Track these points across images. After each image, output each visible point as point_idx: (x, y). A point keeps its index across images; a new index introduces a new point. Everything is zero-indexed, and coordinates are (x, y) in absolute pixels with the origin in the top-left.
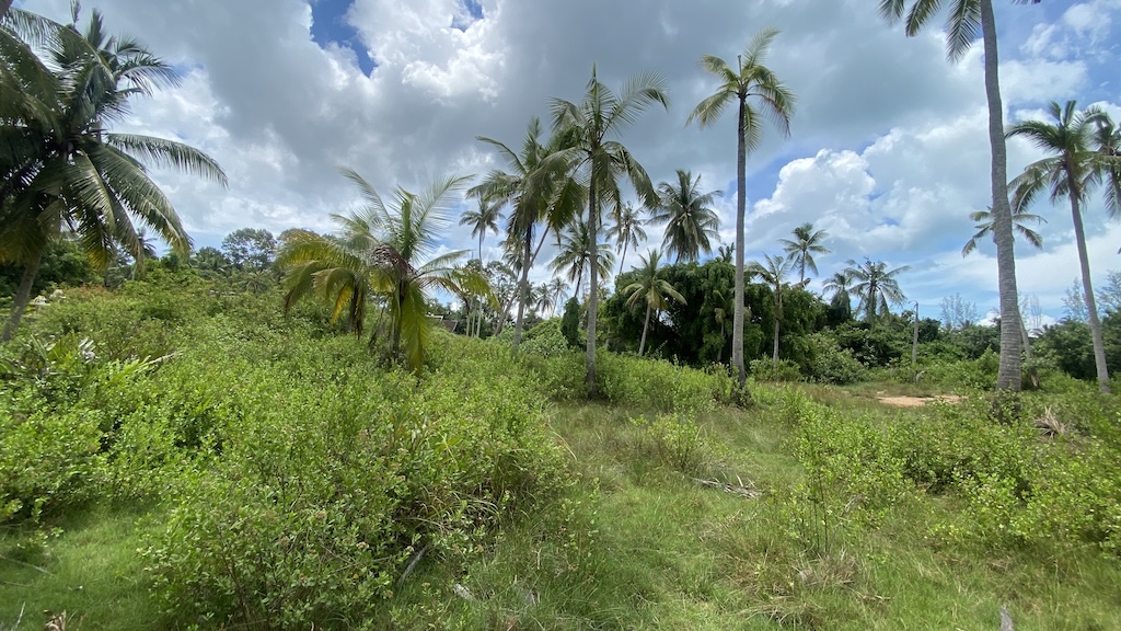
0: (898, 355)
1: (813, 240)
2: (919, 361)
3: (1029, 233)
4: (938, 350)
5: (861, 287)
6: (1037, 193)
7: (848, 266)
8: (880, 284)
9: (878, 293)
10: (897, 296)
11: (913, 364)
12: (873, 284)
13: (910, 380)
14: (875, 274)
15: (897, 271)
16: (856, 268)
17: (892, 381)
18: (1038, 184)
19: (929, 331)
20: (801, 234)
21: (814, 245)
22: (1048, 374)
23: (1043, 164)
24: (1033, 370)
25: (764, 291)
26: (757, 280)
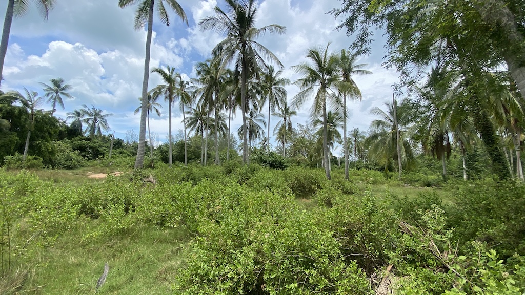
0: (103, 154)
1: (63, 89)
2: (112, 157)
3: (157, 111)
4: (121, 153)
5: (88, 120)
6: (160, 96)
7: (82, 108)
8: (99, 120)
9: (97, 124)
10: (106, 126)
11: (109, 159)
12: (95, 119)
13: (107, 166)
14: (96, 115)
15: (107, 115)
16: (87, 109)
17: (99, 167)
18: (160, 93)
19: (118, 144)
20: (56, 83)
21: (63, 91)
22: (157, 162)
23: (163, 86)
24: (152, 161)
25: (22, 112)
26: (18, 104)
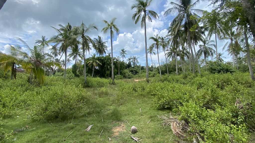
0: (138, 72)
1: (125, 52)
2: (141, 73)
3: (154, 53)
4: (144, 71)
5: (132, 61)
6: (153, 48)
7: (130, 57)
8: (135, 60)
9: (135, 62)
10: (138, 62)
11: (140, 74)
12: (134, 60)
13: (140, 77)
14: (135, 58)
15: (138, 58)
16: (132, 57)
17: (137, 77)
18: (153, 47)
19: (142, 68)
20: (123, 50)
21: (125, 53)
22: (156, 74)
23: (154, 44)
24: (155, 74)
25: (117, 62)
26: (115, 60)
